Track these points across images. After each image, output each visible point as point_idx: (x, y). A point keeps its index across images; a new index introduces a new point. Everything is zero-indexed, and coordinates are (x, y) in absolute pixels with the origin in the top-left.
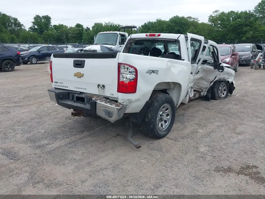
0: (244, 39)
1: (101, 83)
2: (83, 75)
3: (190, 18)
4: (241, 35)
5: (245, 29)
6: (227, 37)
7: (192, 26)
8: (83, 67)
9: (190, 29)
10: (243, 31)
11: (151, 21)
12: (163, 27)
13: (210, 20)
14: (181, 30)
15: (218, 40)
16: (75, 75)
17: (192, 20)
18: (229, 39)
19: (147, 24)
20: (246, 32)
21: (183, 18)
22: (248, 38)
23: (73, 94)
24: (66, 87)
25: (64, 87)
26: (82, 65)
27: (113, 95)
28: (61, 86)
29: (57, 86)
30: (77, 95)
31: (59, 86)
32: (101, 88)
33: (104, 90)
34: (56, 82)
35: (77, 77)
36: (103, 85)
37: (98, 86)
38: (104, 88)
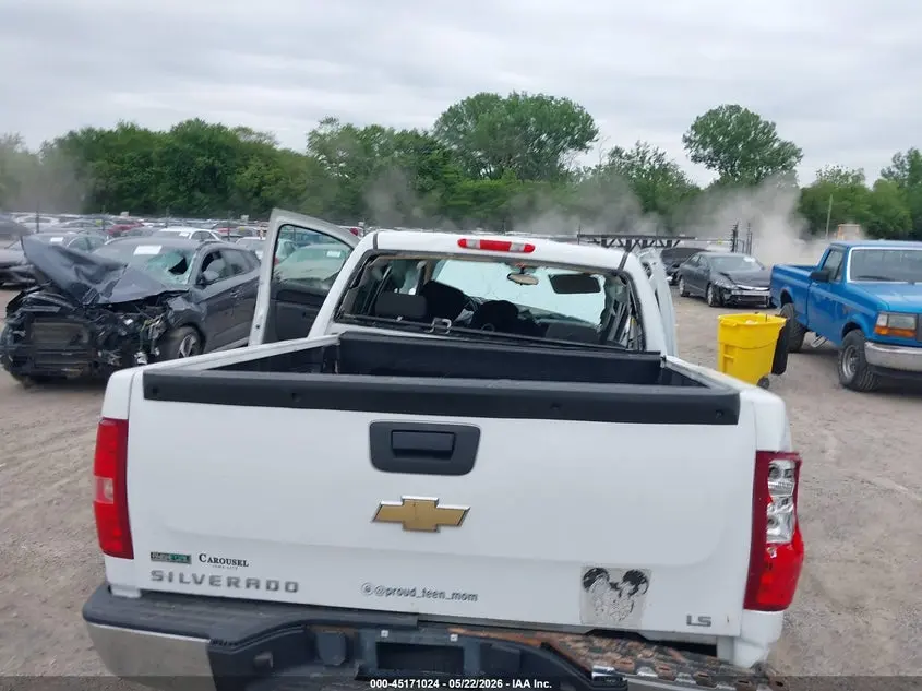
1: (619, 559)
2: (458, 518)
3: (245, 130)
7: (255, 157)
8: (464, 467)
9: (251, 168)
11: (97, 128)
12: (150, 153)
13: (312, 146)
14: (221, 168)
17: (253, 137)
19: (80, 134)
21: (220, 128)
23: (350, 632)
24: (273, 585)
25: (252, 588)
26: (454, 456)
27: (709, 624)
28: (224, 582)
29: (181, 581)
30: (385, 633)
31: (207, 581)
32: (614, 586)
33: (633, 598)
34: (175, 558)
35: (406, 528)
36: (635, 568)
37: (592, 576)
38: (642, 587)
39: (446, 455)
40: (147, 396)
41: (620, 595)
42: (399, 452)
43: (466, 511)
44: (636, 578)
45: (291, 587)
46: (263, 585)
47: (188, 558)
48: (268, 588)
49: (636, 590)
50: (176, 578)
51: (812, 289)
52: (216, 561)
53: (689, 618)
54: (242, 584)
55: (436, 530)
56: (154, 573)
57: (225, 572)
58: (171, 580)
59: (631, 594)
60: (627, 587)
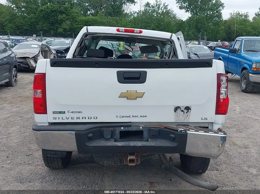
0: (60, 30)
4: (57, 25)
5: (60, 17)
6: (38, 27)
10: (58, 20)
15: (25, 29)
16: (122, 96)
18: (41, 30)
20: (62, 21)
22: (65, 30)
23: (112, 129)
25: (84, 119)
26: (140, 79)
27: (207, 119)
28: (75, 118)
29: (62, 119)
30: (122, 128)
31: (70, 118)
32: (182, 111)
33: (188, 113)
34: (60, 113)
35: (128, 99)
36: (187, 106)
37: (176, 109)
38: (189, 111)
39: (138, 78)
40: (51, 66)
41: (184, 113)
42: (125, 78)
43: (144, 93)
44: (188, 108)
45: (95, 118)
46: (87, 118)
47: (64, 112)
48: (89, 119)
49: (188, 111)
50: (61, 118)
51: (230, 56)
52: (73, 112)
53: (202, 118)
54: (81, 118)
55: (136, 99)
56: (53, 118)
57: (75, 115)
58: (59, 119)
59: (187, 113)
60: (186, 111)
